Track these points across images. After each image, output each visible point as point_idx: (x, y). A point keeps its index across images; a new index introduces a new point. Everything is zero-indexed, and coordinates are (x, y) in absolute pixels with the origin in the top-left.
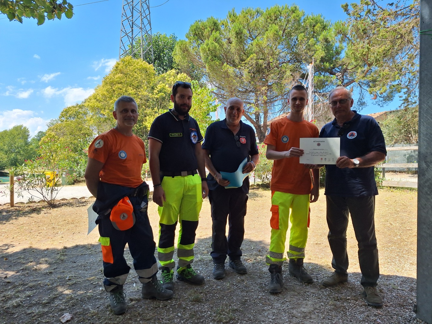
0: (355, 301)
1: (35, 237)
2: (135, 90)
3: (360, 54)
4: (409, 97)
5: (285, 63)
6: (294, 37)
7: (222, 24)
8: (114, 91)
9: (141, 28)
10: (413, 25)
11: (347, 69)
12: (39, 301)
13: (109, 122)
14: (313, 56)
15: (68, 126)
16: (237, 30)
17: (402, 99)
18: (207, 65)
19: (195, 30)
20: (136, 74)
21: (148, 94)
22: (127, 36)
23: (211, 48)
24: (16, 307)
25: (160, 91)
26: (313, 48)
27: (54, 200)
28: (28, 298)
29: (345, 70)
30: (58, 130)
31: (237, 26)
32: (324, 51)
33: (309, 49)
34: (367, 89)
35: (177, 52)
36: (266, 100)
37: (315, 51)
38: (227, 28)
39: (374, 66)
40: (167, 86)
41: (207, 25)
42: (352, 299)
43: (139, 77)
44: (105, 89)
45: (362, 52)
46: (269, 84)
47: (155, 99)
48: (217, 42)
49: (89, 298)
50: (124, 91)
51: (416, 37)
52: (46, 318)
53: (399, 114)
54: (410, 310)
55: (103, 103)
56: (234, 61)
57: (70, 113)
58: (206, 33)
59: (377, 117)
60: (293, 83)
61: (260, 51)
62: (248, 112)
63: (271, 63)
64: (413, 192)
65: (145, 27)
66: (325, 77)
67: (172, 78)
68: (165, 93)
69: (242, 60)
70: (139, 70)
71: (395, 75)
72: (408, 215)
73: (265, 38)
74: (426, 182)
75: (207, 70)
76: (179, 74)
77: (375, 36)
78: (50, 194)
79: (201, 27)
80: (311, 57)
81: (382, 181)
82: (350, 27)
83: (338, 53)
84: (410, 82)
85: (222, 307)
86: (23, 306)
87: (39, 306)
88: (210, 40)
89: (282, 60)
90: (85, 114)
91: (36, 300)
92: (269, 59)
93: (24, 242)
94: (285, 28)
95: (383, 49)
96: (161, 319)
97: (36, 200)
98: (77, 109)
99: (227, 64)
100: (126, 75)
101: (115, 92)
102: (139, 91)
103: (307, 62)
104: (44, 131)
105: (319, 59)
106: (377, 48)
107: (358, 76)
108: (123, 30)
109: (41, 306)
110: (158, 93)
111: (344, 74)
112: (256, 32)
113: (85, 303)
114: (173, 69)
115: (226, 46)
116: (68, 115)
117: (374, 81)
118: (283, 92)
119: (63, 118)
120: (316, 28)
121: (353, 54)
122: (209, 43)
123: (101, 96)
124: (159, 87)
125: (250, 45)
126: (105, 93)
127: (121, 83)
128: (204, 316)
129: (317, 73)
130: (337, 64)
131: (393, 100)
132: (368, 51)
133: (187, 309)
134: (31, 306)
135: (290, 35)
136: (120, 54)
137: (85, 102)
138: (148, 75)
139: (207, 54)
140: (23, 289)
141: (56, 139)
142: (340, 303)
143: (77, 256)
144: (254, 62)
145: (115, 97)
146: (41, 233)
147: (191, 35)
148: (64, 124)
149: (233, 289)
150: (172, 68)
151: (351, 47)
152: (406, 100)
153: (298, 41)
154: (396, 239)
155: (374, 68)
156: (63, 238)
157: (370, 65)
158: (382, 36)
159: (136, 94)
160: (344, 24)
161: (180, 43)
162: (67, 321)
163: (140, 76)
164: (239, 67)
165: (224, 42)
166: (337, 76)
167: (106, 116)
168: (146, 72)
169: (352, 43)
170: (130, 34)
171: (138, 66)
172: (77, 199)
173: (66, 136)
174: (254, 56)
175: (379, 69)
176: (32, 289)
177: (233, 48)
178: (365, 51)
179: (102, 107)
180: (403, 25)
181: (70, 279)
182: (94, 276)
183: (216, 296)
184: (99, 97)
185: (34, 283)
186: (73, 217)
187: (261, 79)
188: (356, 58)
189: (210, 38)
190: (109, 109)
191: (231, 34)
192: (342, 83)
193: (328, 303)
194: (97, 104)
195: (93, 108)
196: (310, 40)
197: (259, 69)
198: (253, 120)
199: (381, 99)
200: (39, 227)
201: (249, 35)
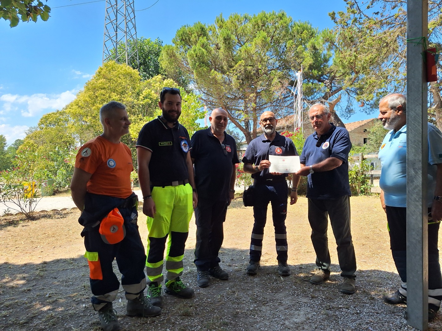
0: (347, 310)
1: (12, 252)
2: (119, 96)
3: (347, 62)
5: (274, 70)
6: (282, 44)
7: (210, 29)
8: (97, 97)
9: (126, 32)
10: (397, 34)
11: (335, 76)
12: (16, 321)
13: (92, 129)
14: (301, 63)
15: (48, 134)
16: (225, 35)
18: (194, 71)
19: (182, 36)
20: (120, 80)
21: (133, 100)
22: (111, 40)
23: (198, 54)
25: (145, 97)
26: (301, 55)
27: (32, 212)
28: (4, 319)
29: (333, 78)
30: (37, 138)
31: (225, 32)
32: (313, 58)
33: (297, 57)
34: (355, 96)
35: (164, 57)
36: (255, 107)
37: (304, 58)
38: (214, 34)
39: (361, 74)
40: (153, 92)
41: (194, 30)
42: (344, 308)
43: (123, 82)
44: (87, 95)
45: (349, 60)
46: (258, 91)
47: (141, 106)
48: (204, 48)
49: (71, 316)
50: (107, 97)
51: (400, 46)
54: (400, 317)
55: (85, 109)
56: (222, 68)
57: (50, 120)
58: (193, 39)
59: (365, 124)
60: (282, 90)
61: (248, 57)
62: (238, 119)
63: (260, 69)
65: (130, 30)
66: (314, 84)
67: (158, 84)
68: (151, 99)
69: (231, 67)
70: (124, 75)
71: (381, 84)
73: (254, 45)
74: (414, 189)
75: (195, 76)
76: (166, 80)
77: (361, 44)
78: (28, 206)
79: (188, 32)
80: (299, 64)
81: (370, 188)
82: (337, 35)
83: (326, 61)
84: (395, 90)
85: (213, 321)
87: (16, 327)
88: (197, 46)
89: (270, 67)
90: (67, 121)
91: (13, 320)
92: (258, 65)
94: (273, 35)
95: (370, 57)
97: (13, 212)
98: (57, 115)
99: (215, 70)
100: (110, 80)
102: (123, 97)
103: (296, 69)
104: (22, 139)
105: (308, 67)
106: (364, 56)
107: (346, 84)
108: (107, 34)
109: (18, 326)
110: (144, 99)
111: (332, 81)
112: (244, 38)
113: (66, 321)
114: (159, 75)
115: (213, 52)
116: (48, 122)
117: (361, 88)
118: (272, 99)
119: (42, 126)
120: (302, 35)
121: (340, 62)
122: (197, 48)
123: (83, 102)
124: (145, 93)
126: (88, 99)
127: (104, 88)
128: (194, 330)
129: (306, 80)
130: (325, 71)
132: (356, 59)
133: (176, 323)
135: (278, 41)
136: (103, 59)
137: (66, 109)
138: (133, 81)
139: (195, 60)
141: (35, 148)
142: (332, 312)
143: (58, 271)
144: (243, 68)
145: (98, 103)
146: (19, 248)
147: (178, 40)
148: (43, 131)
149: (224, 301)
150: (158, 73)
151: (338, 55)
153: (287, 48)
154: (385, 245)
156: (42, 253)
157: (357, 73)
158: (368, 44)
160: (331, 32)
161: (166, 49)
163: (125, 82)
164: (228, 73)
165: (212, 47)
166: (325, 84)
167: (89, 123)
168: (131, 77)
169: (339, 50)
170: (114, 39)
171: (122, 71)
172: (57, 210)
173: (46, 144)
174: (242, 63)
175: (365, 76)
176: (8, 309)
177: (221, 54)
178: (352, 59)
179: (84, 114)
180: (388, 34)
181: (51, 296)
182: (76, 292)
183: (206, 309)
184: (81, 103)
185: (11, 302)
186: (53, 230)
187: (250, 86)
188: (343, 66)
189: (197, 44)
190: (91, 116)
191: (219, 40)
192: (330, 90)
193: (320, 313)
194: (78, 110)
195: (75, 115)
196: (299, 47)
197: (248, 76)
198: (242, 127)
199: (369, 106)
200: (16, 241)
201: (237, 41)
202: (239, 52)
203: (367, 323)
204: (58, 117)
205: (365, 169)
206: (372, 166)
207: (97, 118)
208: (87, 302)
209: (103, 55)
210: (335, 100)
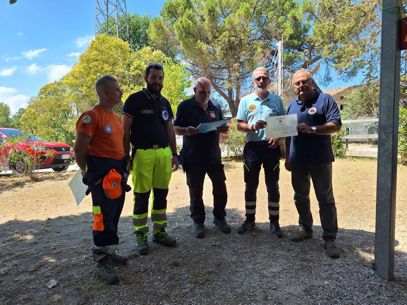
1: (20, 209)
2: (111, 67)
3: (326, 32)
4: (371, 72)
5: (256, 40)
6: (264, 15)
7: (195, 1)
8: (91, 68)
9: (116, 6)
10: (375, 3)
11: (314, 46)
12: (25, 269)
13: (87, 99)
14: (282, 33)
15: (47, 103)
16: (210, 7)
17: (364, 74)
18: (181, 42)
19: (169, 8)
20: (112, 52)
21: (124, 71)
22: (103, 13)
23: (185, 26)
24: (4, 275)
25: (136, 68)
26: (282, 26)
28: (15, 267)
30: (38, 107)
31: (209, 4)
32: (293, 28)
33: (278, 27)
34: (333, 65)
35: (152, 29)
36: (238, 76)
37: (284, 29)
38: (200, 6)
39: (339, 43)
40: (143, 63)
41: (180, 3)
43: (115, 54)
44: (82, 66)
45: (328, 29)
46: (241, 60)
47: (131, 76)
48: (190, 20)
49: (74, 265)
50: (100, 69)
51: (378, 15)
52: (33, 285)
53: (362, 88)
54: (368, 268)
55: (80, 80)
56: (207, 38)
57: (49, 90)
58: (179, 10)
59: (341, 92)
60: (264, 59)
61: (232, 28)
62: (222, 88)
63: (243, 40)
64: (374, 161)
65: (120, 4)
66: (294, 54)
67: (148, 55)
68: (141, 70)
69: (215, 38)
70: (115, 47)
71: (358, 52)
72: (368, 182)
73: (237, 16)
74: (385, 152)
75: (181, 47)
76: (154, 51)
77: (340, 14)
79: (174, 4)
80: (280, 34)
81: (345, 152)
82: (317, 5)
83: (306, 30)
84: (372, 58)
85: (198, 270)
86: (11, 274)
87: (26, 274)
88: (184, 18)
89: (253, 37)
90: (64, 91)
91: (23, 268)
92: (241, 36)
93: (9, 215)
94: (256, 6)
95: (348, 27)
96: (142, 283)
99: (201, 41)
100: (102, 52)
101: (92, 70)
102: (115, 68)
103: (277, 39)
104: (24, 108)
105: (288, 37)
106: (342, 25)
107: (325, 52)
108: (99, 8)
109: (27, 273)
110: (135, 70)
111: (311, 50)
112: (228, 9)
113: (69, 270)
114: (149, 46)
115: (199, 23)
116: (47, 92)
117: (339, 57)
119: (42, 95)
120: (285, 5)
121: (320, 32)
122: (183, 20)
123: (78, 73)
124: (135, 64)
125: (223, 22)
126: (82, 70)
127: (97, 60)
128: (182, 278)
129: (286, 49)
130: (305, 41)
131: (357, 75)
132: (334, 28)
133: (166, 272)
134: (18, 274)
135: (260, 12)
136: (96, 32)
137: (63, 79)
138: (124, 52)
139: (181, 31)
140: (9, 258)
141: (36, 116)
142: (306, 263)
143: (60, 226)
144: (227, 39)
145: (92, 74)
146: (26, 206)
147: (165, 13)
148: (43, 101)
149: (209, 253)
150: (147, 45)
151: (317, 25)
152: (369, 75)
153: (268, 19)
154: (357, 204)
155: (340, 45)
156: (46, 210)
157: (335, 42)
158: (347, 14)
159: (112, 71)
160: (311, 2)
161: (154, 21)
162: (54, 287)
163: (116, 54)
164: (212, 44)
165: (198, 19)
166: (305, 53)
167: (84, 93)
168: (122, 49)
169: (319, 20)
170: (105, 12)
171: (113, 44)
173: (46, 113)
174: (226, 34)
175: (344, 46)
176: (18, 258)
177: (206, 25)
178: (331, 29)
179: (79, 85)
180: (366, 3)
181: (55, 248)
182: (77, 244)
183: (193, 260)
184: (77, 74)
185: (21, 253)
186: (55, 190)
187: (233, 56)
188: (322, 36)
189: (184, 16)
190: (86, 86)
191: (203, 12)
192: (310, 59)
193: (295, 264)
194: (75, 81)
195: (71, 85)
196: (280, 18)
197: (232, 46)
198: (226, 96)
199: (346, 74)
200: (23, 200)
201: (221, 13)
202: (223, 23)
203: (338, 273)
204: (56, 87)
205: (341, 134)
206: (348, 131)
207: (92, 88)
208: (87, 253)
209: (96, 27)
210: (313, 69)
